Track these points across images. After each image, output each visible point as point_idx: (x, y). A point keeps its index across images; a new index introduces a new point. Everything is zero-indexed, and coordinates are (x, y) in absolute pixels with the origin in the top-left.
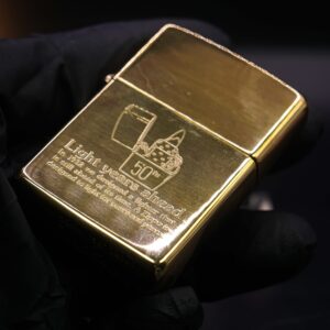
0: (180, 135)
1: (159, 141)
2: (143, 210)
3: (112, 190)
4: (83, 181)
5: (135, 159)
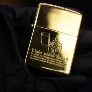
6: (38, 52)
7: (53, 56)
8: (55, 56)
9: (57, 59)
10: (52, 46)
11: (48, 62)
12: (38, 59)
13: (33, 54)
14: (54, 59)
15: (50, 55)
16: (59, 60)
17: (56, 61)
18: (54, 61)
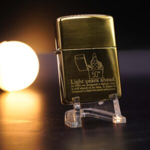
6: (78, 82)
7: (98, 81)
8: (99, 80)
9: (103, 82)
10: (92, 68)
11: (93, 90)
12: (81, 90)
13: (73, 86)
14: (99, 84)
15: (93, 81)
16: (105, 82)
17: (102, 86)
18: (99, 86)
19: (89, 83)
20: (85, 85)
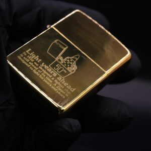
0: (77, 57)
1: (68, 58)
2: (57, 85)
3: (45, 74)
4: (33, 67)
5: (57, 63)
8: (58, 76)
9: (58, 81)
10: (62, 62)
12: (29, 64)
14: (53, 79)
15: (50, 70)
16: (61, 83)
19: (43, 67)
20: (37, 65)
